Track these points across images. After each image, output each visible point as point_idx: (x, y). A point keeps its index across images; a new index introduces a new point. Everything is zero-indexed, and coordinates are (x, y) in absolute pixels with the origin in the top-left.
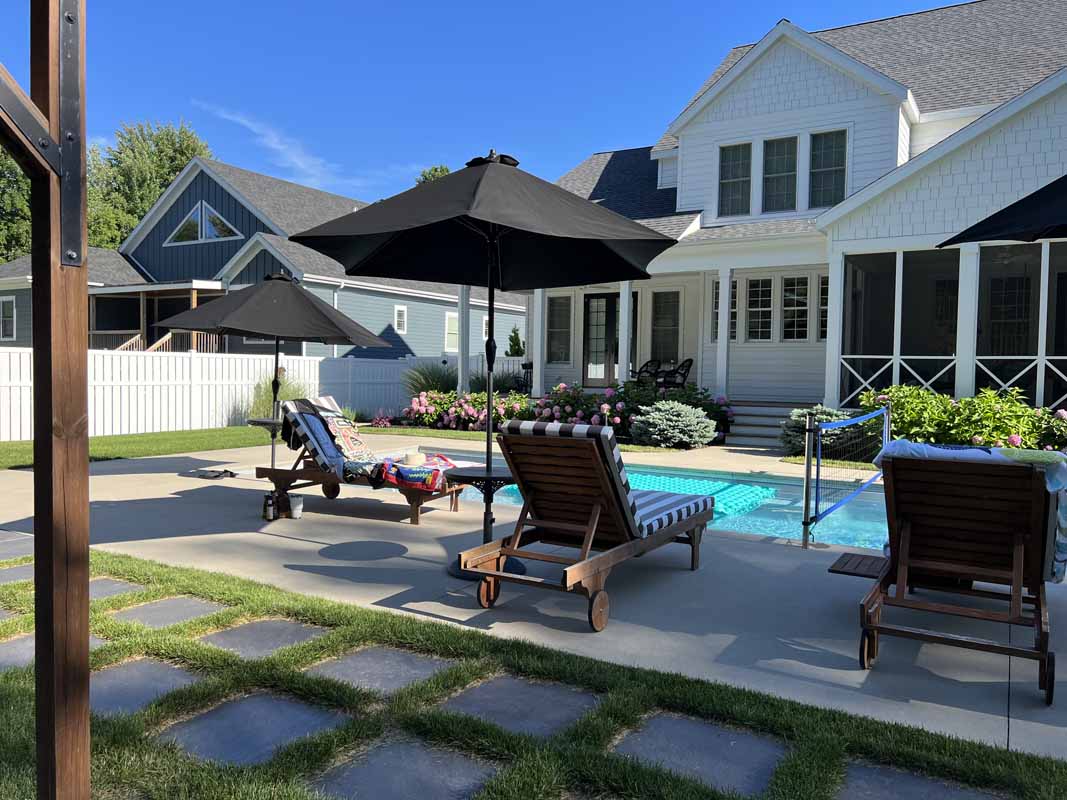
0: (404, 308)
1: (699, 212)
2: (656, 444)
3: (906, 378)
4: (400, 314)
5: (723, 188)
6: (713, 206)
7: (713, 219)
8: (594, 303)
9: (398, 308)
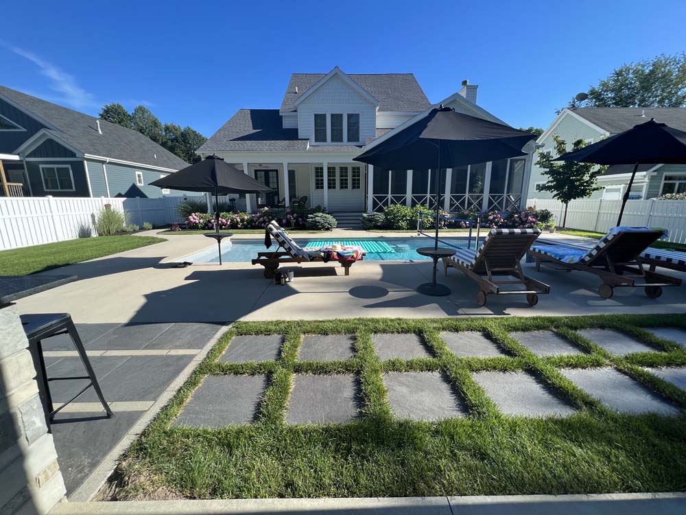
0: (141, 173)
1: (308, 139)
2: (320, 229)
3: (392, 202)
4: (139, 176)
5: (316, 131)
6: (313, 138)
7: (314, 143)
8: (258, 173)
9: (137, 173)
